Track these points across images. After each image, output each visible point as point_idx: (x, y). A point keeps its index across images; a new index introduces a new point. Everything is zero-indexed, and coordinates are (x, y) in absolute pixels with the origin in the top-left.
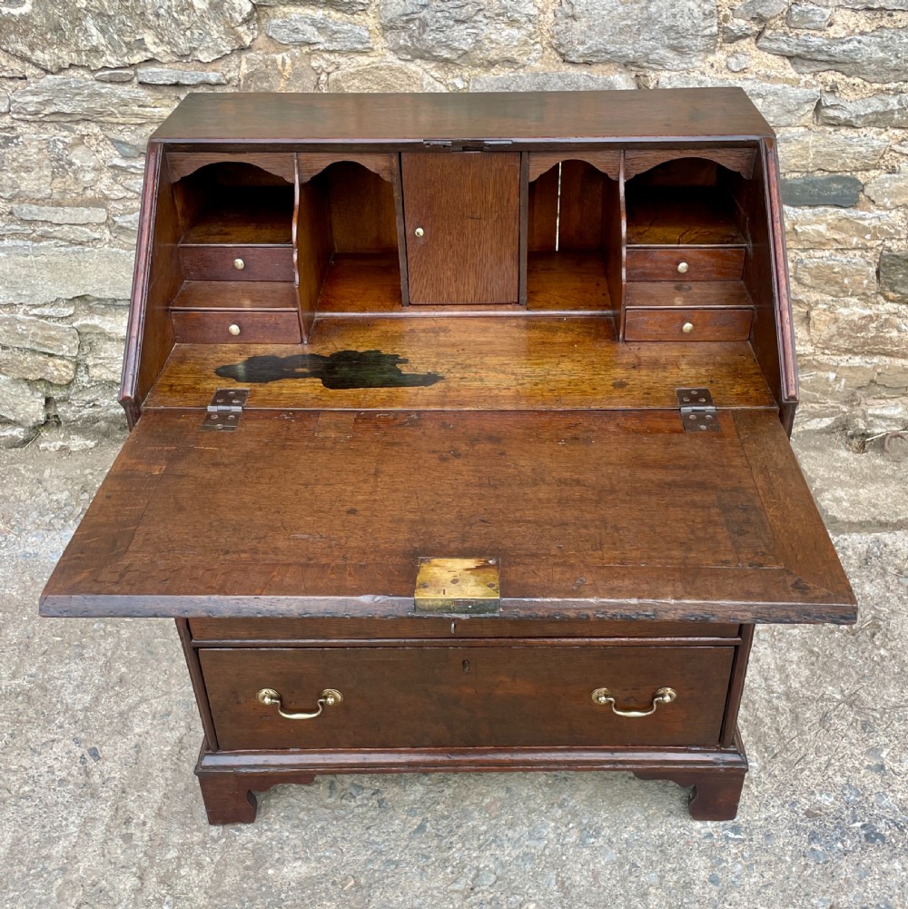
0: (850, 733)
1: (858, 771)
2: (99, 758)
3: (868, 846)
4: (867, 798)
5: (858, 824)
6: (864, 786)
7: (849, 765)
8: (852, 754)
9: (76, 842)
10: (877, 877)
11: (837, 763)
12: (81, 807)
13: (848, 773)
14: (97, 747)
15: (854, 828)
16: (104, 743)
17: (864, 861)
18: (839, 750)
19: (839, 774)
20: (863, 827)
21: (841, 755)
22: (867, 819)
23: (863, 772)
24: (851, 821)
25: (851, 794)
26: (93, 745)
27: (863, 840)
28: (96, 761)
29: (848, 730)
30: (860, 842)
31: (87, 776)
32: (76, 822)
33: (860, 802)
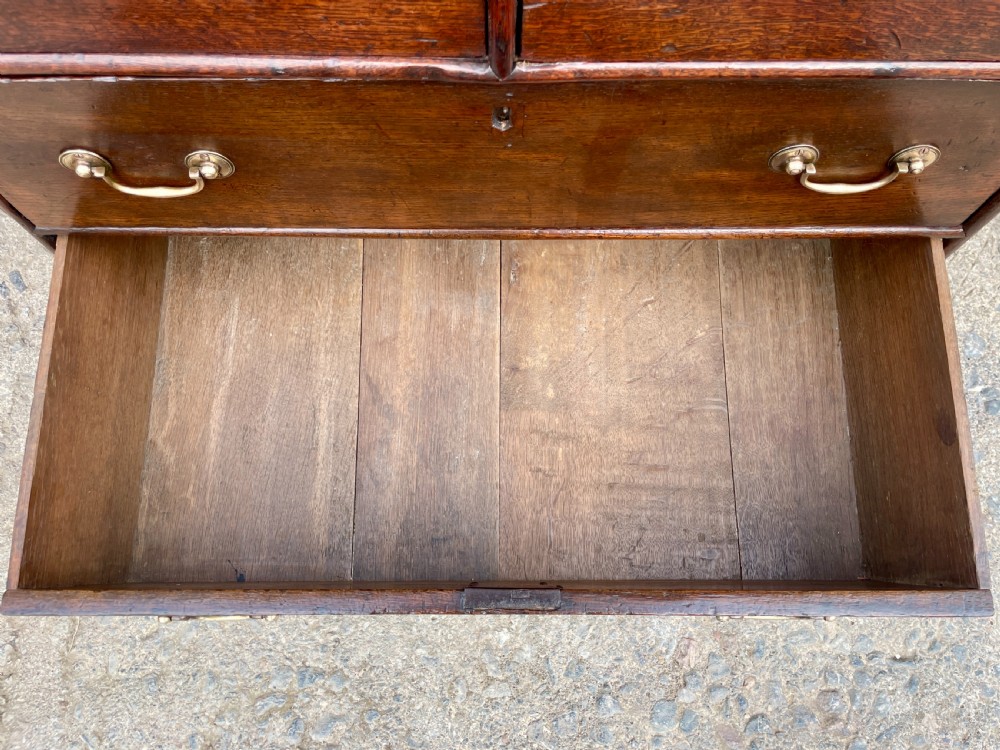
0: (984, 258)
1: (987, 312)
2: (25, 288)
3: (987, 419)
4: (994, 352)
5: (979, 389)
6: (992, 336)
7: (977, 305)
8: (982, 290)
9: (12, 409)
10: (993, 461)
11: (963, 303)
12: (11, 359)
13: (974, 317)
14: (20, 269)
15: (973, 393)
16: (28, 265)
17: (981, 440)
18: (967, 282)
19: (962, 318)
20: (984, 392)
21: (968, 290)
22: (990, 382)
23: (992, 314)
24: (971, 383)
25: (975, 346)
26: (15, 268)
27: (982, 410)
28: (21, 291)
29: (981, 253)
30: (978, 412)
31: (12, 312)
32: (7, 379)
33: (985, 357)
